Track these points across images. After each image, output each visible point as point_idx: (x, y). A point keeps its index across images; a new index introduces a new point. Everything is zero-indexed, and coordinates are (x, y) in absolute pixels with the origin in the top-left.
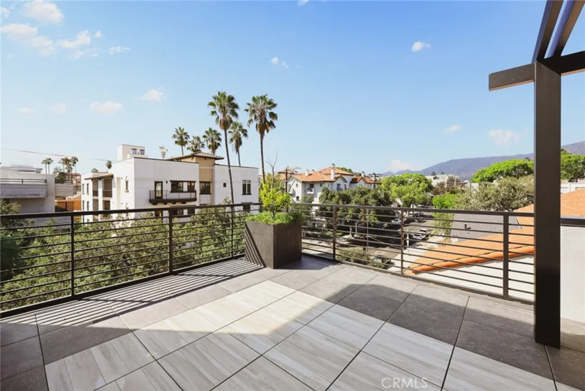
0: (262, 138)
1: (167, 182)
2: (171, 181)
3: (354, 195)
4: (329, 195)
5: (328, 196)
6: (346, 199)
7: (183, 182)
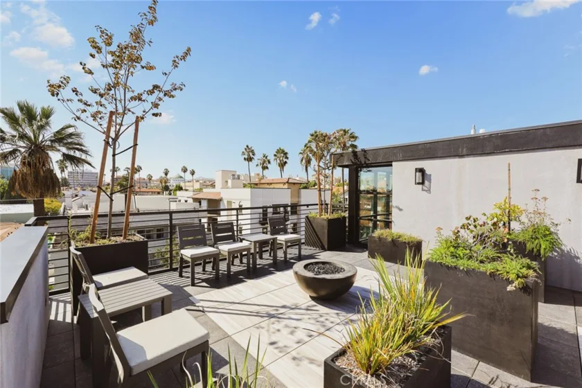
1: (270, 206)
2: (272, 205)
7: (280, 205)
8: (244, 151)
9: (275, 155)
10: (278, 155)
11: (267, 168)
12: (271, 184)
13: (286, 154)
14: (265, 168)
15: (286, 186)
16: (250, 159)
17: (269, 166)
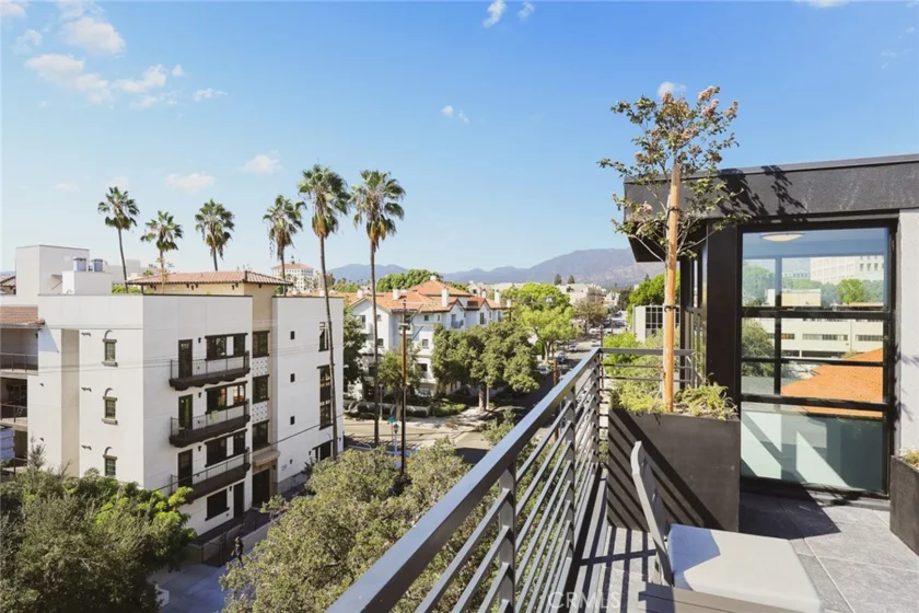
0: (373, 249)
1: (200, 339)
2: (206, 337)
3: (488, 337)
4: (450, 339)
5: (446, 340)
6: (476, 344)
7: (226, 336)
8: (106, 201)
9: (199, 217)
10: (208, 218)
11: (173, 246)
12: (197, 284)
13: (227, 215)
14: (165, 245)
15: (240, 290)
16: (122, 223)
17: (177, 241)
